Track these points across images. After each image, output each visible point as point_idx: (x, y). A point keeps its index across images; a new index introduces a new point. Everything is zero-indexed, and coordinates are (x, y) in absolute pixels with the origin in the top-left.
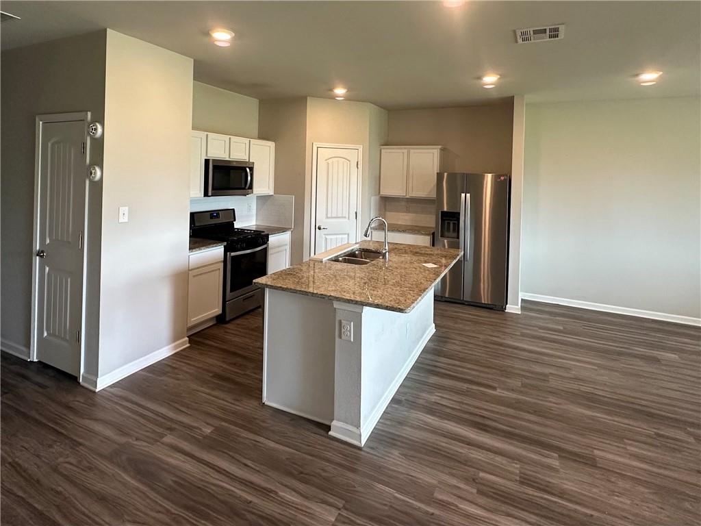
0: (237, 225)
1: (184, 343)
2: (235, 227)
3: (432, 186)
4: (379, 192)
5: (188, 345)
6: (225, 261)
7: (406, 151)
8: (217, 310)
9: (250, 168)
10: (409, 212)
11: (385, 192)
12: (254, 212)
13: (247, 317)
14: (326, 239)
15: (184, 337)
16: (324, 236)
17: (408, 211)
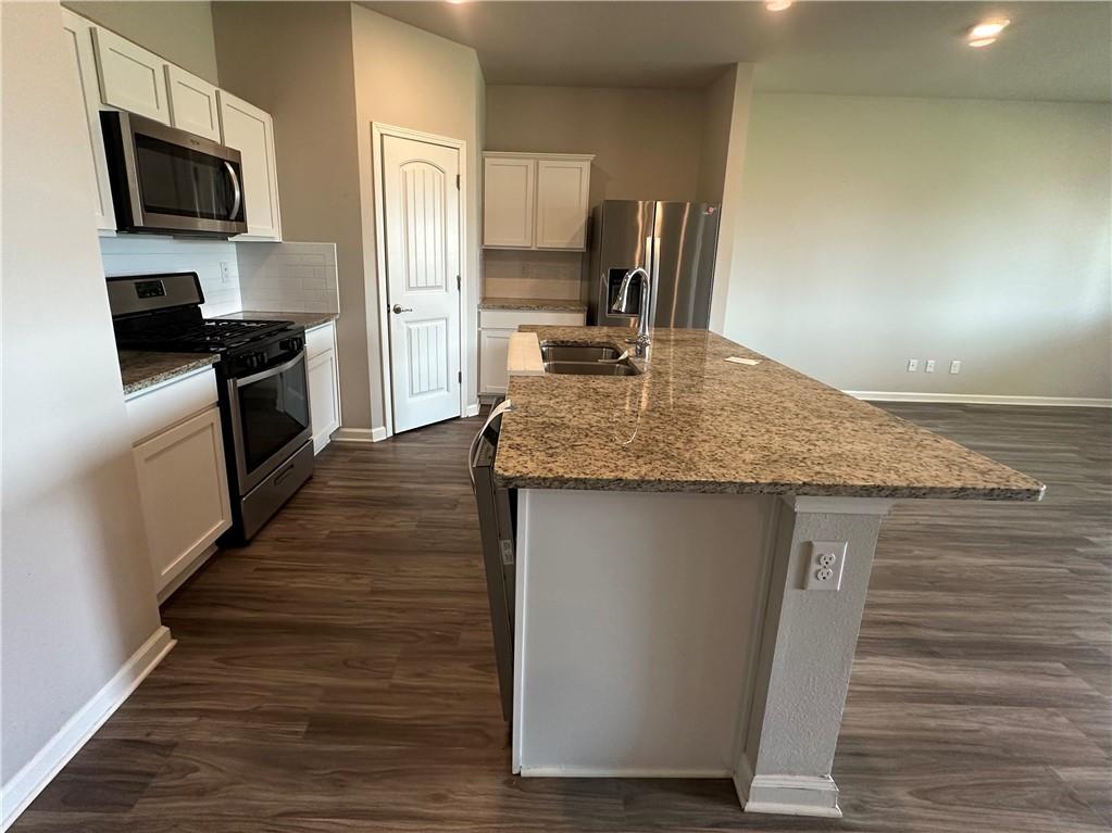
0: (208, 312)
1: (161, 641)
2: (205, 317)
3: (578, 228)
4: (483, 243)
5: (173, 643)
6: (223, 402)
7: (531, 163)
8: (222, 523)
9: (232, 164)
10: (526, 277)
11: (491, 242)
12: (235, 283)
13: (288, 514)
14: (410, 330)
15: (157, 628)
16: (405, 325)
17: (524, 274)
